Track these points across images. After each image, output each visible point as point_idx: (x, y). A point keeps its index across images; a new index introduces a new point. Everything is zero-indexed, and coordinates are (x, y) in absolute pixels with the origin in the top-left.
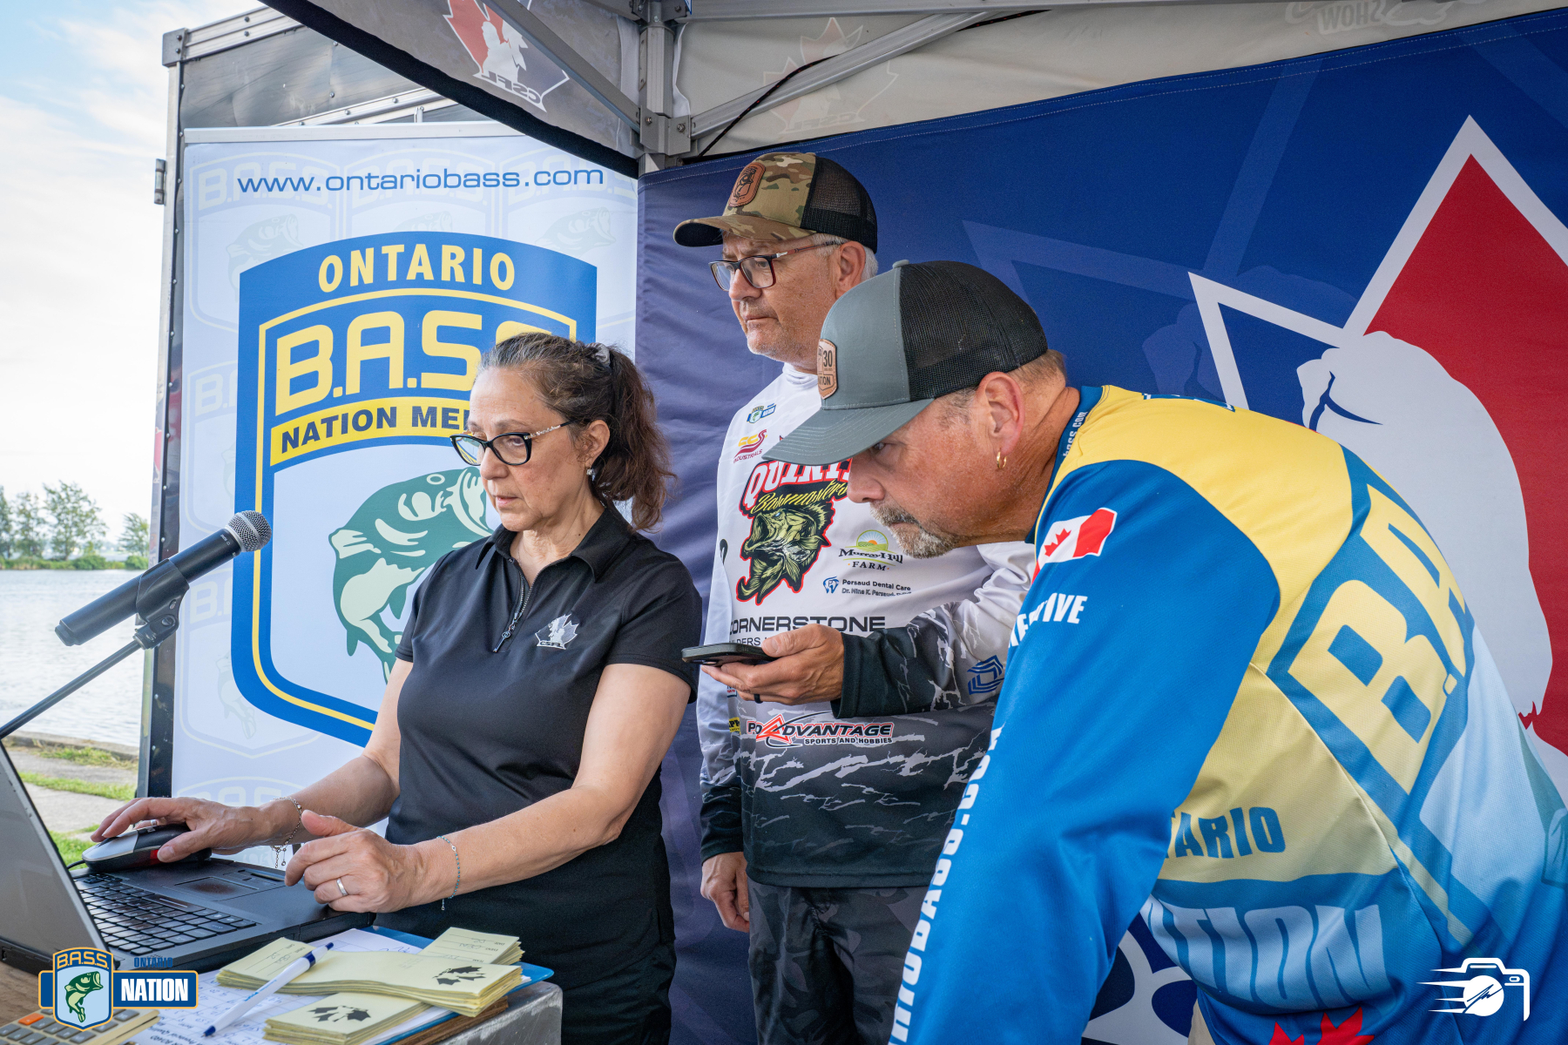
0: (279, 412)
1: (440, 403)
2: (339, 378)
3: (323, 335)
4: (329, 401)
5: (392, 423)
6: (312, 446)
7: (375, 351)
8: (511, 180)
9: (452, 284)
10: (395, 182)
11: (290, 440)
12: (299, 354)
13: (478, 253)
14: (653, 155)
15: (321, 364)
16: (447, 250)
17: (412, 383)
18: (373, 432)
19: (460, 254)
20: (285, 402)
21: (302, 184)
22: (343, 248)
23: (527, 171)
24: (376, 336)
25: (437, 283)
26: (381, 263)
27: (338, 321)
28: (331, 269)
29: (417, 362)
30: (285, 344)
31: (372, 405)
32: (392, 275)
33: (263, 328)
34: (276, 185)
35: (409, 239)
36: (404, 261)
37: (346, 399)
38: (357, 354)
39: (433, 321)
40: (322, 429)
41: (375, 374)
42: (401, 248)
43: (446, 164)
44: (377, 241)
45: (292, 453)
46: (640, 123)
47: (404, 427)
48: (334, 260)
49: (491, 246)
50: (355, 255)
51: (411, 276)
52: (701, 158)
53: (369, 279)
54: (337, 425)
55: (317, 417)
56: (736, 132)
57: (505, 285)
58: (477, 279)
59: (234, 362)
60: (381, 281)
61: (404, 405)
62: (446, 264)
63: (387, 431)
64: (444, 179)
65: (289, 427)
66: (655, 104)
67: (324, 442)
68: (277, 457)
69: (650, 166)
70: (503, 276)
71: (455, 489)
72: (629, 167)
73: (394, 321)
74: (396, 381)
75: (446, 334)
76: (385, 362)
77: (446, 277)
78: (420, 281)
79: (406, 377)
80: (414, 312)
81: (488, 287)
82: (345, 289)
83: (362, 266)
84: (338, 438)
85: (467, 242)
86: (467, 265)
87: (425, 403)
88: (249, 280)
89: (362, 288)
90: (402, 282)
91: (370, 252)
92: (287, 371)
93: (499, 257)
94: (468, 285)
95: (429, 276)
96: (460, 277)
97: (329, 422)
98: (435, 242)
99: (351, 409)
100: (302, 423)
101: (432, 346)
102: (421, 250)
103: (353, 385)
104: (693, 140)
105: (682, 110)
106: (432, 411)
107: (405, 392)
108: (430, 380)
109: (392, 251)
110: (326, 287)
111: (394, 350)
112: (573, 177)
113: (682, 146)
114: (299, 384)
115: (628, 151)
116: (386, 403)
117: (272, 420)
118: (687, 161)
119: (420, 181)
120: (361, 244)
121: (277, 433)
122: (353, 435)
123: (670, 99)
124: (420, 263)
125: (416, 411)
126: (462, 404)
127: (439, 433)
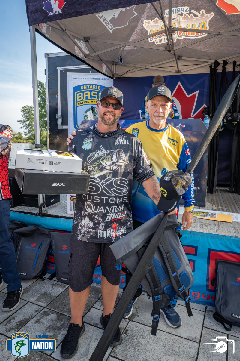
0: (78, 101)
1: (94, 101)
2: (83, 98)
3: (82, 94)
4: (83, 100)
5: (89, 102)
6: (81, 105)
7: (87, 95)
8: (100, 79)
9: (94, 89)
10: (89, 79)
11: (79, 104)
12: (79, 95)
13: (97, 86)
14: (115, 77)
15: (82, 97)
16: (94, 86)
17: (91, 99)
18: (87, 103)
19: (95, 86)
20: (78, 100)
21: (79, 79)
22: (83, 85)
23: (101, 78)
25: (93, 89)
26: (87, 87)
27: (83, 92)
28: (82, 87)
29: (91, 97)
30: (78, 94)
31: (87, 101)
32: (88, 88)
33: (76, 93)
34: (76, 78)
35: (90, 84)
36: (90, 87)
37: (84, 100)
38: (85, 96)
39: (93, 93)
40: (82, 103)
41: (87, 98)
43: (93, 77)
44: (87, 85)
45: (79, 105)
46: (113, 74)
48: (83, 86)
49: (98, 85)
50: (85, 86)
51: (90, 88)
52: (119, 78)
53: (86, 88)
54: (83, 103)
55: (81, 102)
56: (123, 76)
57: (100, 89)
58: (97, 89)
59: (73, 96)
60: (87, 89)
61: (90, 101)
62: (94, 87)
63: (88, 103)
64: (93, 79)
65: (79, 103)
66: (115, 72)
67: (82, 104)
68: (77, 106)
70: (99, 88)
71: (95, 109)
72: (112, 78)
73: (89, 93)
74: (89, 98)
75: (94, 94)
76: (88, 97)
77: (94, 88)
78: (91, 89)
79: (90, 98)
80: (91, 92)
81: (98, 89)
82: (84, 89)
83: (85, 87)
84: (84, 104)
85: (96, 85)
86: (96, 87)
87: (92, 101)
88: (74, 88)
89: (85, 89)
90: (89, 89)
91: (86, 86)
92: (78, 97)
93: (99, 87)
94: (96, 89)
95: (92, 88)
96: (95, 88)
97: (83, 102)
98: (93, 85)
99: (85, 101)
100: (80, 102)
101: (93, 95)
102: (91, 86)
103: (85, 99)
104: (119, 76)
105: (117, 73)
106: (93, 101)
107: (90, 99)
108: (92, 98)
109: (88, 86)
110: (82, 89)
111: (89, 95)
112: (106, 79)
114: (79, 98)
116: (88, 101)
117: (77, 102)
118: (118, 78)
119: (91, 79)
120: (85, 85)
121: (77, 103)
122: (85, 104)
124: (91, 87)
125: (91, 101)
126: (96, 101)
127: (94, 103)
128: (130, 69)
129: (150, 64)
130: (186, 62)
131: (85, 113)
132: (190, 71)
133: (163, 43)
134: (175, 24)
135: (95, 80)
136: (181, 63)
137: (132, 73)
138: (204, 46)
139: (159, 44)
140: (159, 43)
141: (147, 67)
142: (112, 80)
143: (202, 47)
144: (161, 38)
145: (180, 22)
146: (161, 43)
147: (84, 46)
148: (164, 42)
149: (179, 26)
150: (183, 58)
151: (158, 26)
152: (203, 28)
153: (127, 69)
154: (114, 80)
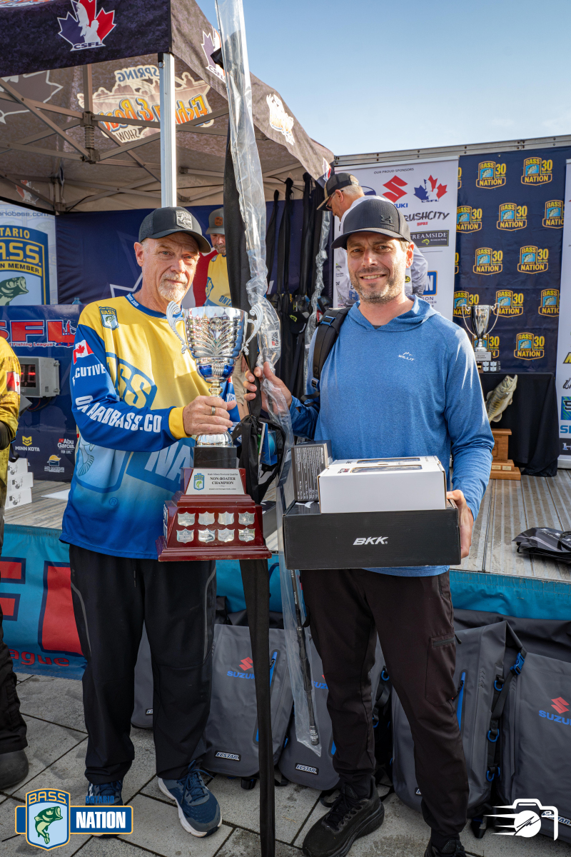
1: (15, 263)
8: (27, 214)
9: (16, 237)
10: (1, 214)
13: (21, 230)
14: (58, 212)
16: (14, 229)
19: (17, 230)
25: (12, 236)
29: (9, 254)
32: (2, 234)
35: (5, 227)
36: (4, 231)
39: (11, 245)
43: (12, 210)
46: (54, 205)
47: (7, 267)
51: (6, 235)
52: (69, 213)
56: (75, 208)
57: (28, 238)
58: (21, 236)
61: (6, 263)
62: (14, 232)
64: (12, 213)
66: (58, 200)
69: (57, 214)
70: (27, 236)
71: (18, 281)
72: (53, 214)
73: (3, 245)
75: (15, 248)
77: (14, 235)
78: (8, 236)
79: (7, 256)
80: (7, 242)
81: (24, 238)
85: (18, 228)
86: (18, 233)
87: (11, 263)
90: (4, 236)
93: (25, 231)
94: (19, 237)
95: (10, 235)
96: (17, 235)
98: (11, 227)
101: (12, 250)
102: (8, 229)
104: (66, 208)
106: (13, 264)
107: (6, 260)
108: (12, 258)
109: (2, 229)
113: (64, 210)
115: (52, 210)
123: (61, 199)
124: (8, 232)
125: (9, 264)
126: (19, 263)
127: (15, 269)
128: (87, 193)
129: (128, 182)
130: (198, 180)
132: (208, 198)
133: (134, 139)
134: (143, 100)
135: (16, 217)
136: (190, 183)
137: (94, 203)
138: (216, 147)
139: (128, 143)
140: (127, 140)
141: (121, 190)
142: (53, 217)
143: (213, 148)
144: (126, 130)
145: (155, 97)
146: (131, 140)
148: (136, 139)
149: (155, 104)
150: (190, 171)
151: (111, 104)
152: (199, 109)
153: (83, 194)
154: (57, 217)
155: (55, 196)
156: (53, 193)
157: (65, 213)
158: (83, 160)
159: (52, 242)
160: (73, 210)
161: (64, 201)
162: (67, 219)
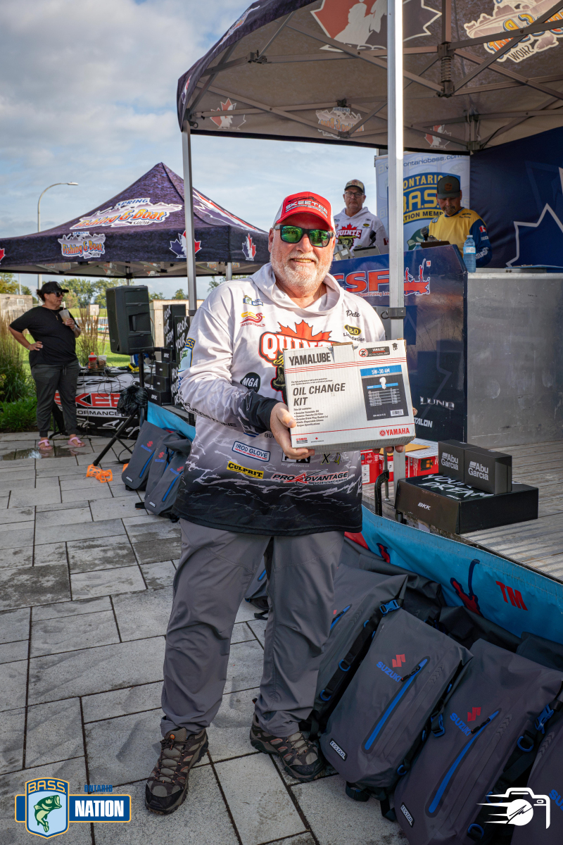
1: (428, 210)
2: (408, 207)
3: (405, 198)
4: (407, 213)
5: (419, 216)
7: (415, 201)
8: (441, 158)
9: (430, 184)
10: (418, 163)
13: (435, 176)
14: (473, 151)
16: (429, 176)
17: (423, 207)
18: (415, 218)
19: (432, 177)
22: (408, 179)
24: (415, 197)
25: (427, 184)
26: (415, 181)
27: (407, 195)
29: (423, 202)
31: (415, 212)
32: (418, 183)
35: (421, 175)
36: (420, 180)
37: (409, 212)
38: (411, 202)
39: (427, 192)
41: (415, 205)
42: (419, 177)
44: (414, 176)
46: (469, 144)
47: (421, 216)
48: (406, 181)
49: (438, 174)
50: (410, 180)
51: (422, 183)
52: (483, 150)
53: (413, 185)
54: (408, 218)
60: (415, 185)
61: (421, 212)
62: (429, 179)
63: (418, 218)
66: (473, 139)
69: (472, 153)
72: (467, 154)
73: (418, 193)
74: (419, 206)
75: (429, 195)
76: (417, 203)
77: (429, 182)
78: (424, 184)
79: (422, 205)
80: (422, 191)
82: (408, 188)
83: (412, 182)
85: (433, 174)
86: (433, 179)
87: (425, 211)
89: (412, 187)
90: (420, 185)
91: (413, 179)
93: (440, 176)
94: (434, 184)
95: (425, 182)
98: (426, 175)
99: (410, 214)
101: (426, 198)
102: (423, 177)
103: (411, 208)
104: (480, 146)
106: (427, 212)
107: (421, 209)
108: (426, 205)
109: (418, 178)
110: (405, 188)
111: (419, 200)
113: (478, 148)
115: (467, 150)
116: (417, 212)
119: (423, 162)
120: (411, 177)
122: (411, 219)
123: (476, 137)
124: (424, 180)
125: (424, 213)
126: (433, 210)
127: (429, 217)
128: (499, 125)
131: (411, 241)
135: (432, 163)
137: (505, 134)
141: (530, 114)
142: (468, 157)
147: (345, 114)
153: (495, 126)
154: (472, 157)
155: (470, 135)
156: (468, 133)
157: (479, 151)
158: (439, 96)
159: (465, 185)
160: (487, 147)
161: (479, 139)
162: (481, 156)
